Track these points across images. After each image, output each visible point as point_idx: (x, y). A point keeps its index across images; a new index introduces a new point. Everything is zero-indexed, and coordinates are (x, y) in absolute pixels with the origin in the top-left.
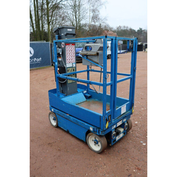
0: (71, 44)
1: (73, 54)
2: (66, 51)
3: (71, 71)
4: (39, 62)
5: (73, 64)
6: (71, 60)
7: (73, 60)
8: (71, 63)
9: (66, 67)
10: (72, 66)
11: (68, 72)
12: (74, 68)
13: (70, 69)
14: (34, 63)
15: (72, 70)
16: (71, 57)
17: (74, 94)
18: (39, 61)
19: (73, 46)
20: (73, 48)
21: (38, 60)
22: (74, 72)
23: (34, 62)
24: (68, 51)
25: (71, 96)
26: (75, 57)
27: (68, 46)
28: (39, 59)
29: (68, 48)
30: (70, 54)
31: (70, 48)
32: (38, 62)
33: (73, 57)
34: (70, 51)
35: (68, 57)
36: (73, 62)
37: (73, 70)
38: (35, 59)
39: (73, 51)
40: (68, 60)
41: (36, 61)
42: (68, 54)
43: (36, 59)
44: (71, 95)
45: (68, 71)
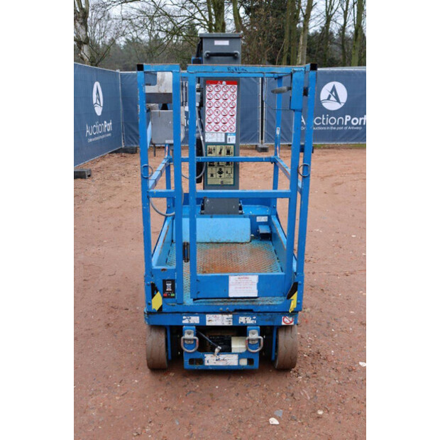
0: (224, 83)
1: (229, 109)
2: (207, 100)
3: (220, 153)
4: (357, 128)
5: (228, 137)
6: (221, 124)
7: (228, 125)
8: (220, 131)
9: (204, 140)
10: (223, 141)
11: (210, 155)
12: (232, 147)
13: (218, 148)
14: (342, 128)
15: (223, 152)
16: (221, 117)
17: (222, 217)
18: (358, 125)
19: (229, 86)
20: (229, 93)
21: (355, 121)
22: (231, 156)
23: (344, 126)
24: (213, 101)
25: (210, 220)
26: (235, 117)
27: (214, 86)
28: (361, 119)
29: (214, 93)
30: (221, 109)
31: (221, 93)
32: (355, 126)
33: (228, 117)
34: (221, 101)
35: (213, 116)
36: (227, 132)
37: (228, 152)
38: (348, 118)
39: (229, 101)
40: (213, 124)
41: (349, 123)
42: (213, 109)
43: (350, 117)
44: (211, 217)
45: (210, 153)
